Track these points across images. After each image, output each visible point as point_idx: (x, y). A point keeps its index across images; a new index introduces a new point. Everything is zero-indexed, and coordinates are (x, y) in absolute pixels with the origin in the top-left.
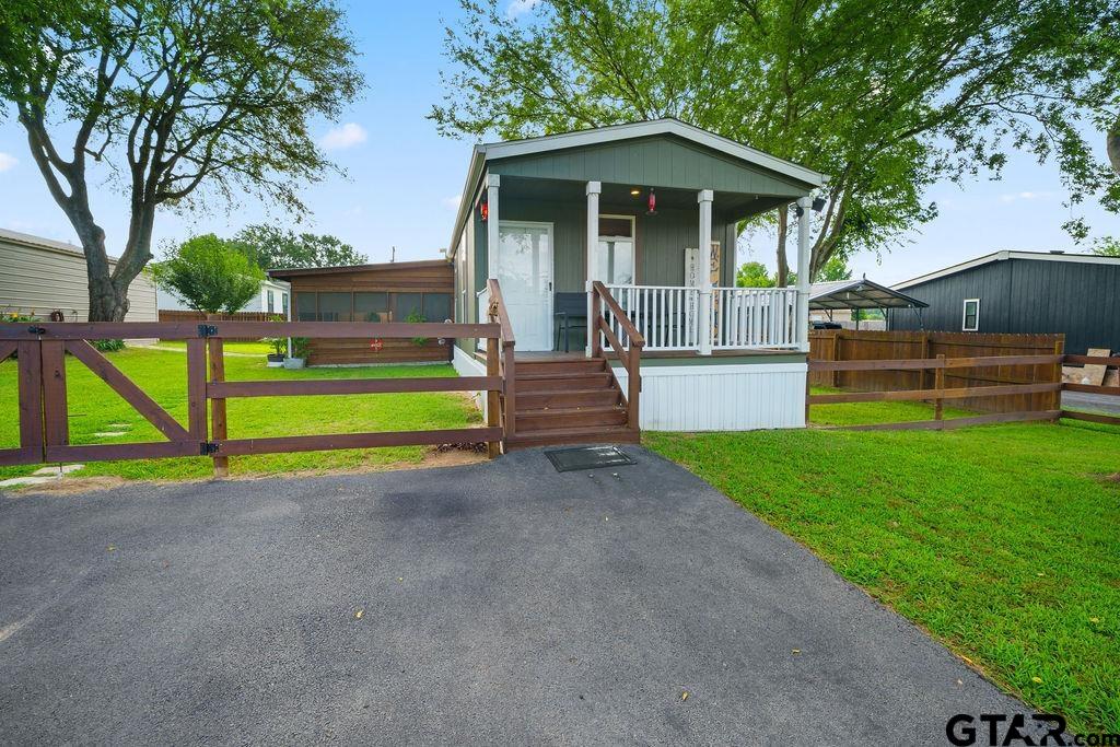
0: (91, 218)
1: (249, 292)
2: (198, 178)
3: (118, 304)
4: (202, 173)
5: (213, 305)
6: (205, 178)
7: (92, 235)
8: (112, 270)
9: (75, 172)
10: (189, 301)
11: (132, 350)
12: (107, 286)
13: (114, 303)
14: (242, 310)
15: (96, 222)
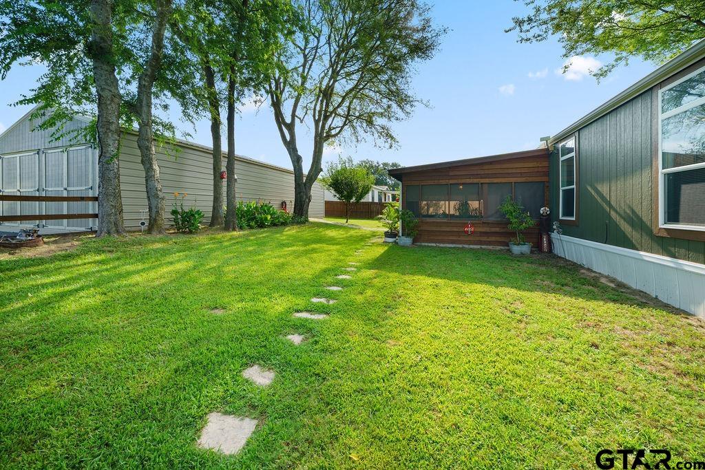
0: (297, 151)
1: (366, 190)
2: (342, 127)
3: (307, 198)
4: (345, 124)
5: (349, 197)
6: (346, 127)
7: (297, 160)
8: (305, 178)
9: (291, 127)
10: (338, 195)
11: (312, 223)
12: (303, 187)
13: (305, 197)
14: (362, 201)
15: (299, 153)
